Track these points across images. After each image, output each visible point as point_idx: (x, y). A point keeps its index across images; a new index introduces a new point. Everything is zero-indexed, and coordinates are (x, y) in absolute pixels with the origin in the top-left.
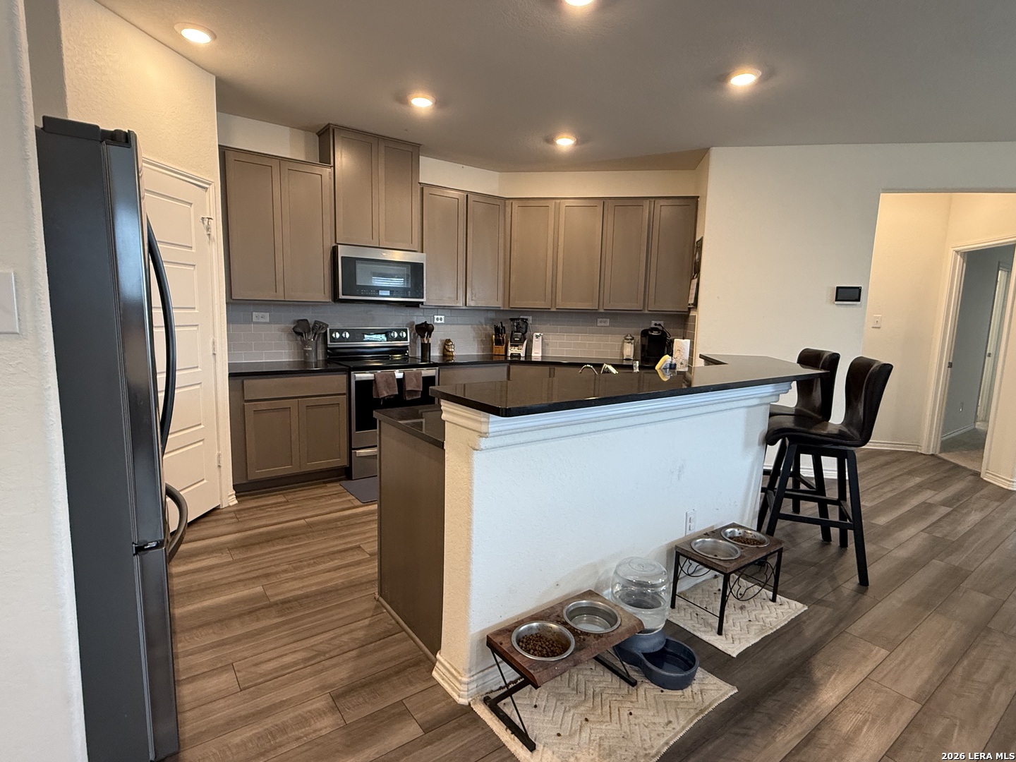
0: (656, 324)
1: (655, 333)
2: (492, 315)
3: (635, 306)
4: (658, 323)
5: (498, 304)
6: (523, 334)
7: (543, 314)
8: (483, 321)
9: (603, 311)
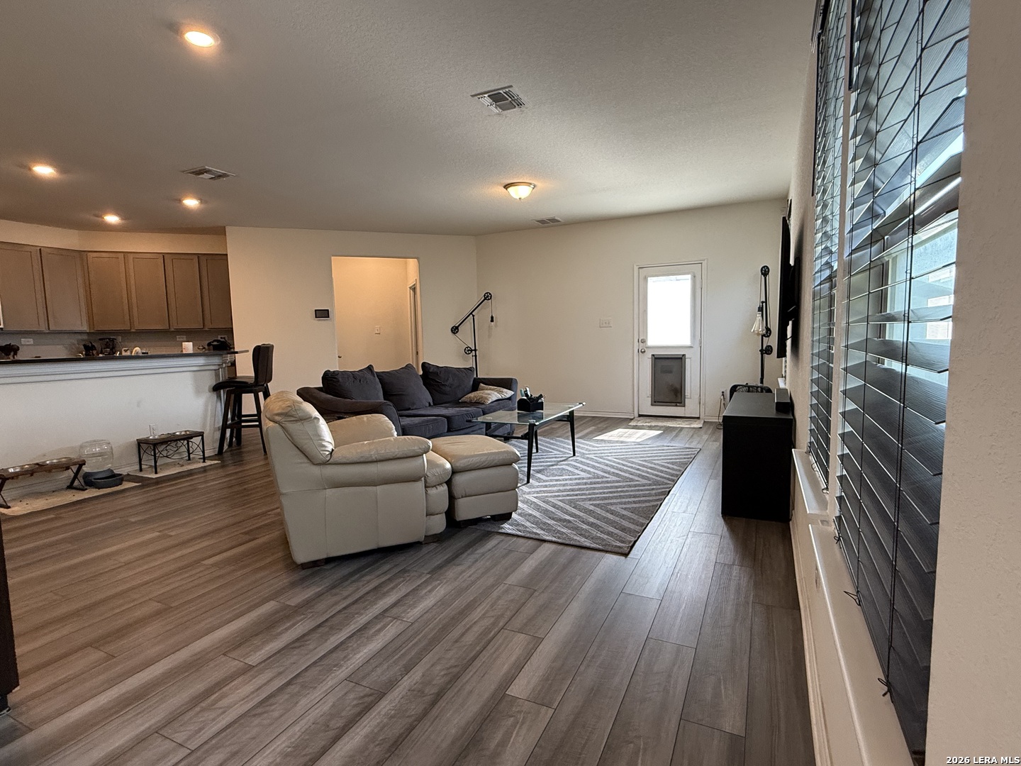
0: (221, 338)
1: (215, 343)
2: (85, 337)
3: (196, 325)
4: (223, 336)
5: (85, 328)
6: (111, 350)
7: (126, 334)
8: (76, 342)
9: (173, 330)
